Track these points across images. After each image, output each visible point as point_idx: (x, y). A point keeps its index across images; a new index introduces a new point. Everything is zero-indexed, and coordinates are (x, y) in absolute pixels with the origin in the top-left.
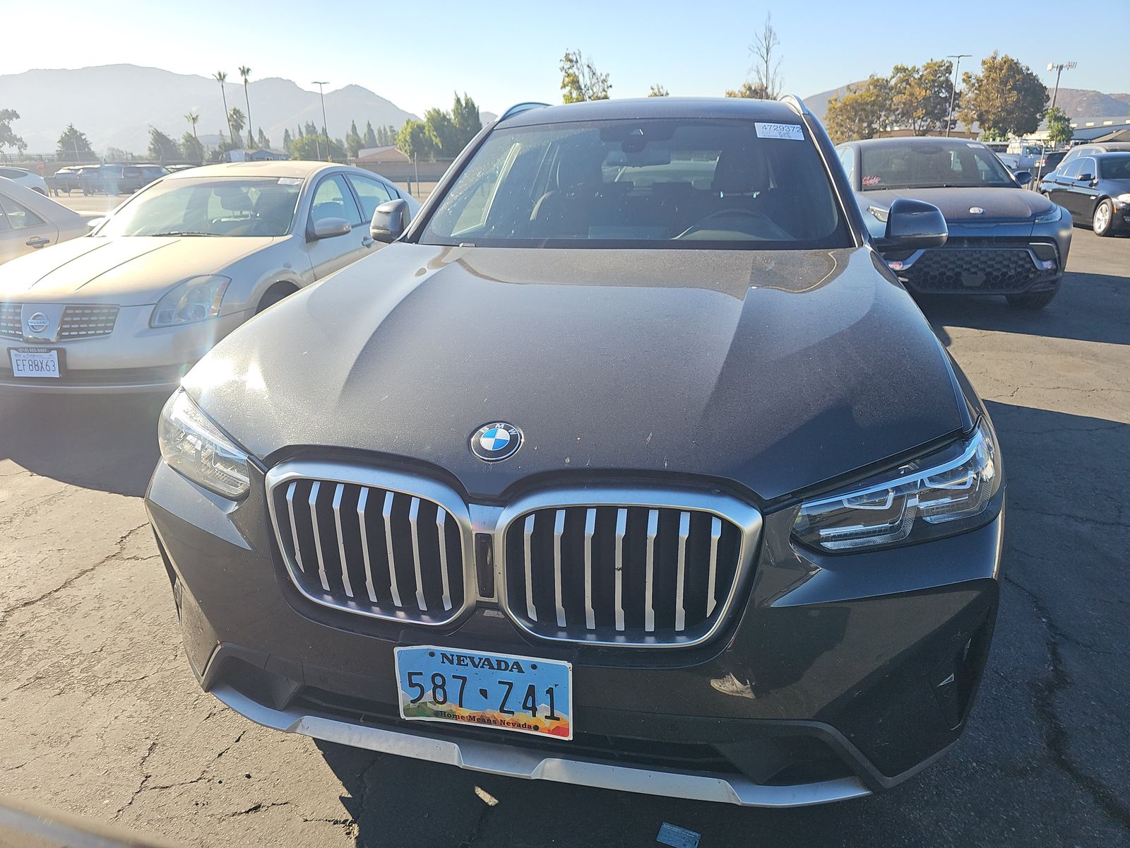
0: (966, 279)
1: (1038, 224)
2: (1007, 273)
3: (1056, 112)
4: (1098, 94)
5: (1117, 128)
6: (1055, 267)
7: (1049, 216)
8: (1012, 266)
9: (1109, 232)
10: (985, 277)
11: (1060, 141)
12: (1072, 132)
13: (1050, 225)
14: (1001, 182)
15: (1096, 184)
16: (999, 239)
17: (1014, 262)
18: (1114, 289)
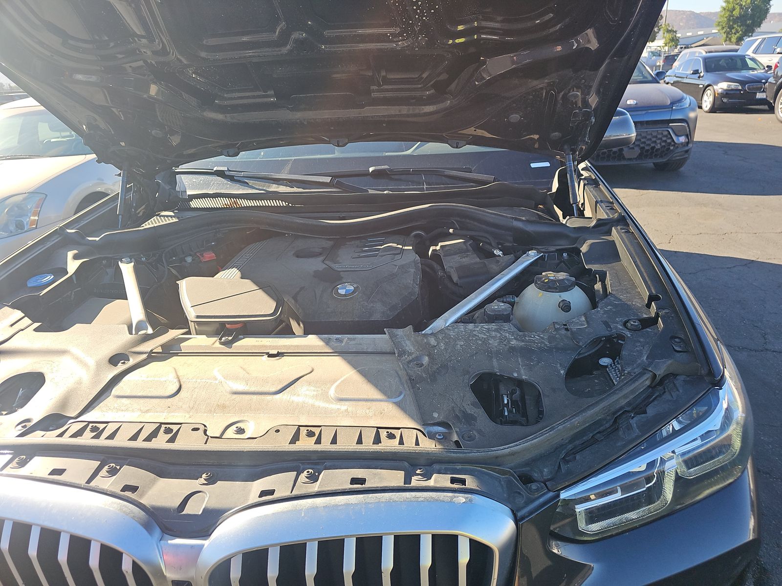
0: (626, 152)
1: (675, 110)
2: (654, 147)
3: (667, 27)
4: (693, 13)
5: (707, 35)
6: (687, 140)
7: (682, 104)
8: (658, 141)
9: (713, 110)
10: (640, 151)
11: (671, 46)
12: (678, 40)
13: (682, 110)
14: (646, 80)
15: (702, 76)
16: (648, 123)
17: (659, 139)
18: (724, 152)
